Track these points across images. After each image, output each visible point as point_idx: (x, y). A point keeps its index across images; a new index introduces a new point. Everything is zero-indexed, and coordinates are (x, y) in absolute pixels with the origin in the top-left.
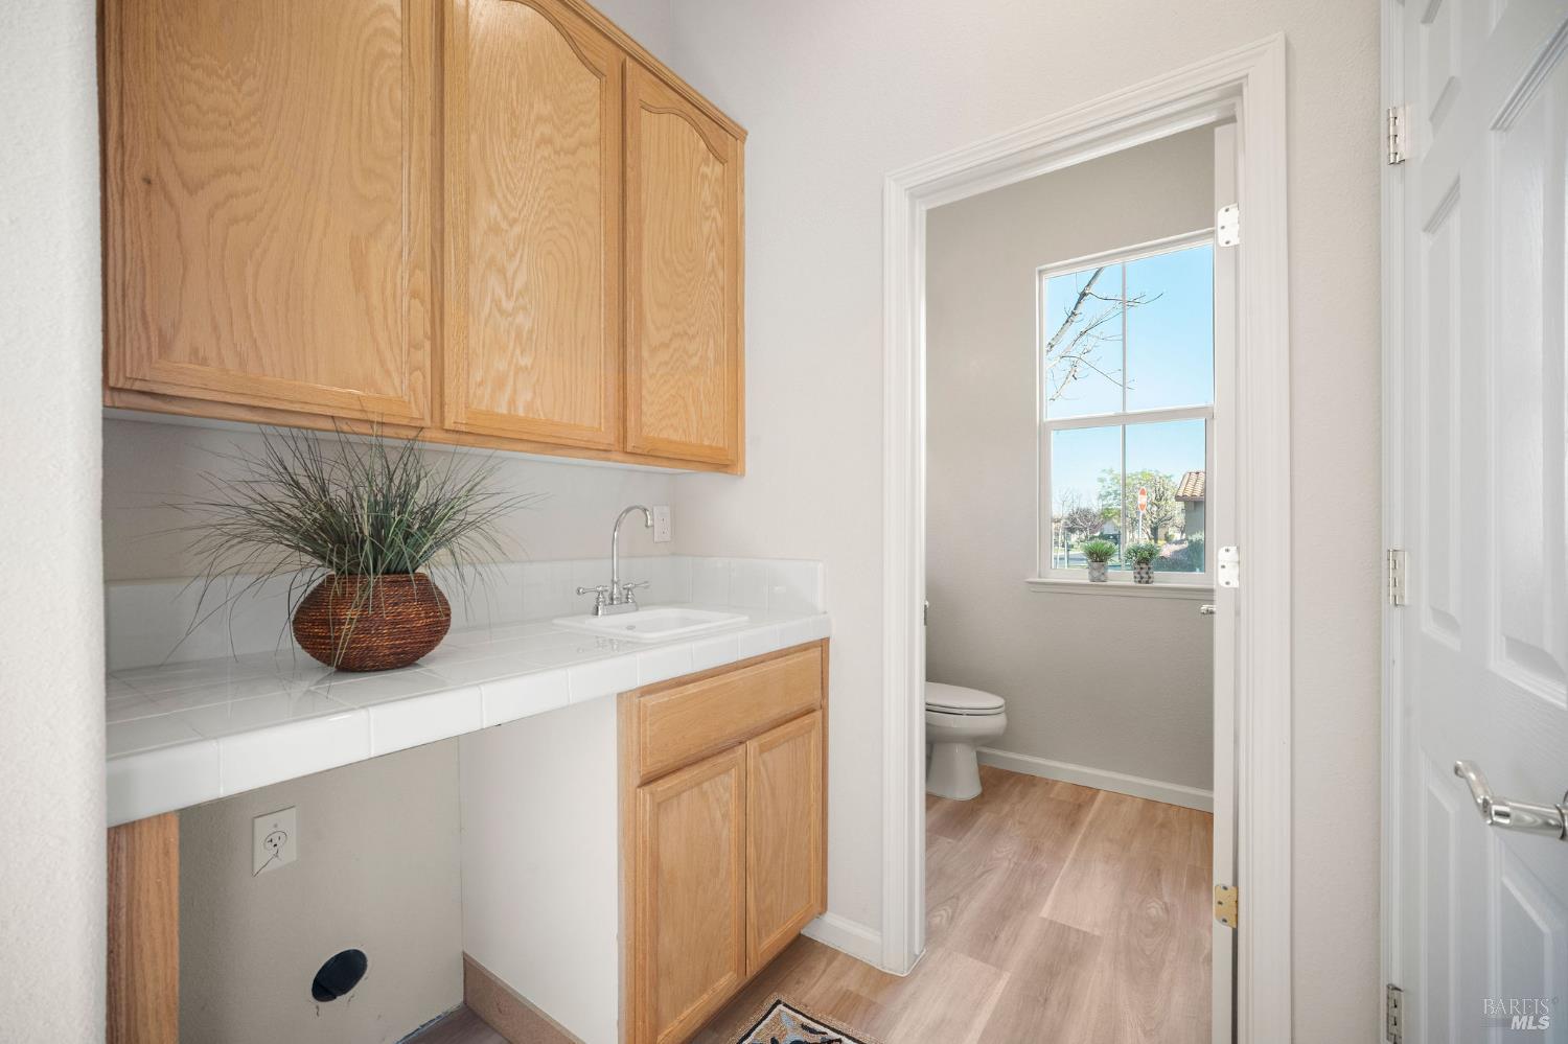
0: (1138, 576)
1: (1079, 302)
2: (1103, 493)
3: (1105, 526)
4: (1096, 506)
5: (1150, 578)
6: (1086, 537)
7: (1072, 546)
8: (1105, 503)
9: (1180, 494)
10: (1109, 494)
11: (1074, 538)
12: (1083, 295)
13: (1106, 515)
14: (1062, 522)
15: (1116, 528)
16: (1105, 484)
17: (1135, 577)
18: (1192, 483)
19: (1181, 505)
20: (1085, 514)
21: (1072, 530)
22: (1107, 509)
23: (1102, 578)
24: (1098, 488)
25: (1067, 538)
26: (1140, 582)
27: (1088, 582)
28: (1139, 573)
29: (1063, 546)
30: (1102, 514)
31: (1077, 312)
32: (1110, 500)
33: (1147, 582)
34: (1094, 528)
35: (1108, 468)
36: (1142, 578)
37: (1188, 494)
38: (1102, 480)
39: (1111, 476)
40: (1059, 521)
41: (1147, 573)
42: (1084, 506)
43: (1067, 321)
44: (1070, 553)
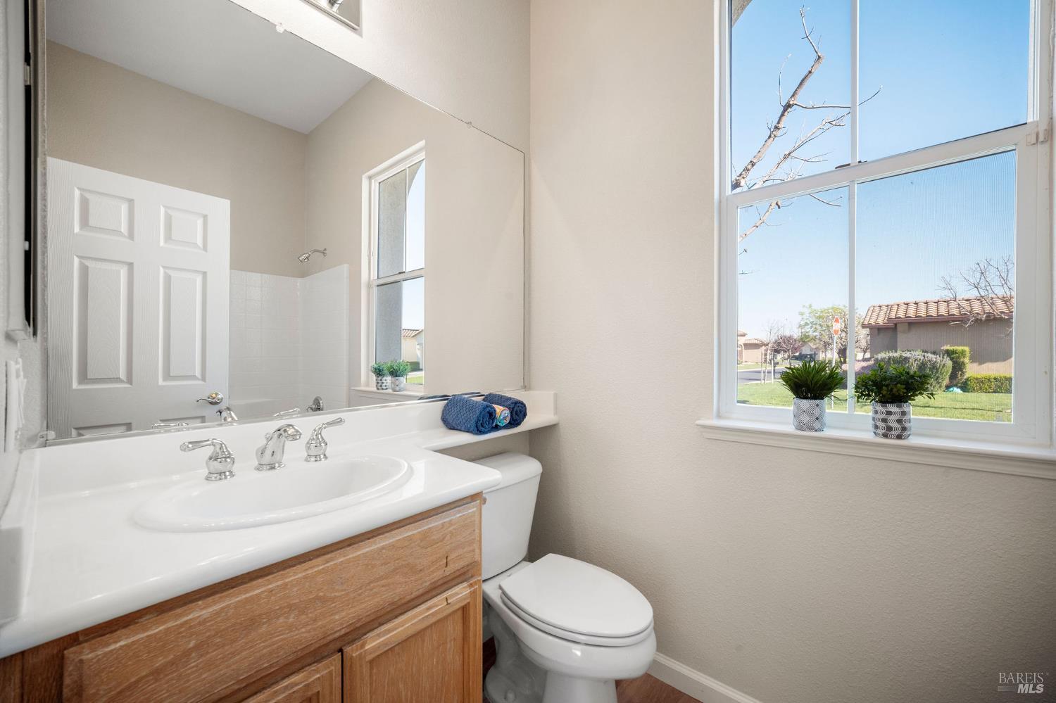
0: (880, 424)
1: (783, 115)
2: (802, 323)
3: (803, 348)
4: (796, 334)
5: (904, 429)
6: (789, 356)
7: (778, 363)
8: (803, 330)
9: (866, 323)
10: (807, 324)
11: (779, 357)
12: (788, 106)
13: (804, 340)
14: (769, 345)
15: (812, 350)
16: (804, 316)
17: (876, 427)
18: (876, 313)
19: (867, 331)
20: (788, 340)
21: (777, 351)
22: (805, 335)
23: (817, 425)
24: (798, 320)
25: (775, 357)
26: (885, 436)
27: (790, 428)
28: (884, 420)
29: (771, 364)
30: (802, 339)
31: (780, 126)
32: (807, 329)
33: (899, 437)
34: (795, 349)
35: (807, 305)
36: (890, 429)
37: (872, 322)
38: (802, 314)
39: (810, 311)
40: (767, 345)
41: (899, 421)
42: (787, 334)
43: (770, 137)
44: (776, 368)
